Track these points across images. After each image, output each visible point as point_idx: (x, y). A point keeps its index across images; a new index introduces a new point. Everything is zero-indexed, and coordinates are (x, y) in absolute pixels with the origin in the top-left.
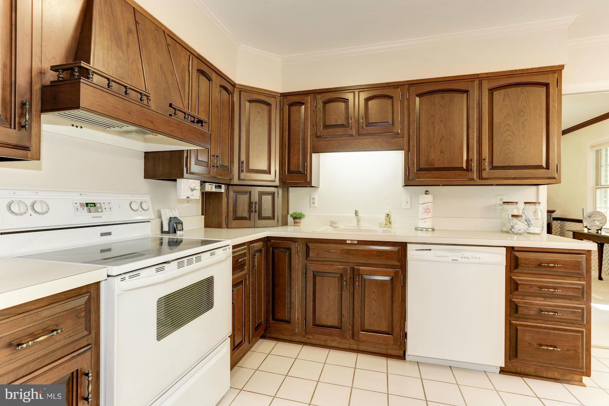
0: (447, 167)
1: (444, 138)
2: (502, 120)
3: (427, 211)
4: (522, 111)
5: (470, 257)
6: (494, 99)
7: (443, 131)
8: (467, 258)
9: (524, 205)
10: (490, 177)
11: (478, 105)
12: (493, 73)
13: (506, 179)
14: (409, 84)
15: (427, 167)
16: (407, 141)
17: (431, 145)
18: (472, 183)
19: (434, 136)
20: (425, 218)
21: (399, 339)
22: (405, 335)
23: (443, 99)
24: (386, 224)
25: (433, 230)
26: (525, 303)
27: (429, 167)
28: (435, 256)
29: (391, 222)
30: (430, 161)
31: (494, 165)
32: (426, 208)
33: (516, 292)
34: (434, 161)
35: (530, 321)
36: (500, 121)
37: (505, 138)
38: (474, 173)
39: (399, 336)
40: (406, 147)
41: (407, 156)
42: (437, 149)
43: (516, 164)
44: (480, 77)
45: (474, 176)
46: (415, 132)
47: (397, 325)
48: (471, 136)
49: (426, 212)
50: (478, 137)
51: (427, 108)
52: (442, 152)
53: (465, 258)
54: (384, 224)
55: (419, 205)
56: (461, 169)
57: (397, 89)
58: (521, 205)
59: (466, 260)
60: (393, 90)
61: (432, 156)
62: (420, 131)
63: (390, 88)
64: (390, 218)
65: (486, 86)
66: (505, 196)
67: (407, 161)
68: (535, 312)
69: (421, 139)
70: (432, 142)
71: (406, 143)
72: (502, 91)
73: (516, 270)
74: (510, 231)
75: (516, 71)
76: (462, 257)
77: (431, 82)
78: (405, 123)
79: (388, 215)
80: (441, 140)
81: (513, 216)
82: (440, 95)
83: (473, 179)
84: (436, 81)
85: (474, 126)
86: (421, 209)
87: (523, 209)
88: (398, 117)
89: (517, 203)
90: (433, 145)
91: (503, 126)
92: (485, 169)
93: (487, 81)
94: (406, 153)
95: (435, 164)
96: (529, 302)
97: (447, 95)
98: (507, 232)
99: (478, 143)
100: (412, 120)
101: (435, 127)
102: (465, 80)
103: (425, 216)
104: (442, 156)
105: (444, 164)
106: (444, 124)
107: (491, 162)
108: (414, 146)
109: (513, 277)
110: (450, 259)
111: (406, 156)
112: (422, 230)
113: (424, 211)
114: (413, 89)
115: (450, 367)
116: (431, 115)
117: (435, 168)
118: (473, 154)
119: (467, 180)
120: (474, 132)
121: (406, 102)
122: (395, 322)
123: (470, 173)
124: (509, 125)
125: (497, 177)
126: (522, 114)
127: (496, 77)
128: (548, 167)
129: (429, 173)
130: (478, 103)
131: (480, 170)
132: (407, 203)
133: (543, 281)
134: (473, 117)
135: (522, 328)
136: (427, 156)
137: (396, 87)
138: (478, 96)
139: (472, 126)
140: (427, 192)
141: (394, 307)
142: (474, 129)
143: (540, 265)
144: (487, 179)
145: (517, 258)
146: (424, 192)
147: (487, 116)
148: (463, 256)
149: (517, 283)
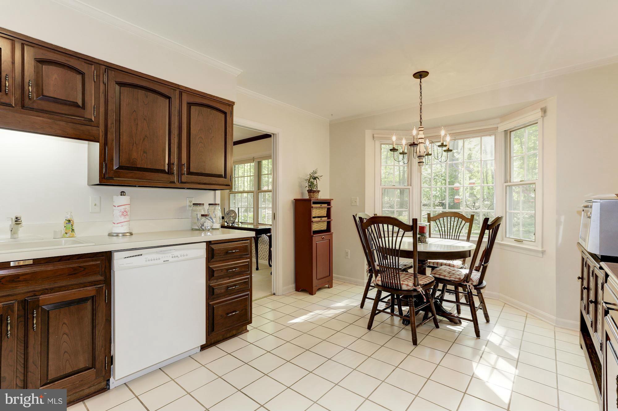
0: (150, 168)
1: (147, 138)
2: (197, 133)
3: (125, 214)
4: (211, 129)
5: (179, 256)
6: (192, 112)
7: (146, 130)
8: (177, 256)
9: (208, 206)
10: (187, 181)
11: (178, 114)
12: (191, 89)
13: (199, 184)
14: (107, 66)
15: (129, 166)
16: (104, 132)
17: (133, 143)
18: (172, 185)
19: (136, 133)
20: (122, 222)
21: (104, 366)
22: (111, 360)
23: (147, 97)
24: (66, 233)
25: (131, 234)
26: (218, 285)
27: (131, 166)
28: (146, 261)
29: (73, 230)
30: (132, 160)
31: (191, 170)
32: (123, 210)
33: (213, 278)
34: (137, 159)
35: (221, 298)
36: (195, 133)
37: (199, 149)
38: (175, 177)
39: (104, 365)
40: (102, 138)
41: (103, 150)
42: (140, 148)
43: (207, 172)
44: (180, 88)
45: (175, 180)
46: (113, 124)
47: (101, 352)
48: (172, 141)
49: (123, 215)
50: (178, 143)
51: (129, 101)
52: (144, 152)
53: (175, 257)
54: (63, 232)
55: (114, 207)
56: (163, 171)
57: (90, 66)
58: (206, 206)
59: (176, 259)
60: (86, 65)
61: (134, 155)
62: (121, 124)
63: (79, 60)
64: (72, 225)
65: (186, 99)
66: (193, 198)
67: (103, 156)
68: (224, 290)
69: (121, 134)
70: (134, 140)
71: (101, 134)
72: (198, 108)
73: (213, 260)
74: (201, 229)
75: (206, 94)
76: (172, 257)
77: (135, 75)
78: (101, 111)
79: (69, 221)
80: (144, 139)
81: (202, 215)
82: (143, 91)
83: (174, 182)
84: (138, 74)
85: (175, 133)
86: (117, 212)
87: (208, 210)
88: (92, 100)
89: (203, 204)
90: (135, 143)
91: (198, 138)
92: (184, 174)
93: (186, 94)
94: (101, 146)
95: (138, 164)
96: (221, 284)
97: (152, 96)
98: (199, 230)
99: (178, 149)
100: (110, 109)
101: (137, 124)
102: (167, 86)
103: (122, 219)
104: (144, 156)
105: (147, 165)
106: (147, 123)
107: (189, 168)
108: (114, 140)
109: (211, 266)
110: (161, 261)
111: (101, 149)
112: (117, 236)
113: (121, 214)
114: (112, 74)
115: (160, 369)
116: (133, 110)
117: (137, 168)
118: (174, 158)
119: (169, 182)
120: (175, 137)
121: (102, 87)
122: (98, 350)
123: (171, 177)
124: (202, 138)
125: (193, 181)
126: (210, 131)
127: (192, 94)
128: (225, 177)
129: (131, 172)
130: (178, 111)
131: (180, 174)
132: (95, 205)
133: (228, 264)
134: (175, 123)
135: (217, 306)
136: (129, 154)
137: (90, 62)
138: (178, 105)
139: (174, 132)
140: (123, 193)
141: (97, 332)
142: (175, 135)
143: (227, 253)
144: (185, 183)
145: (213, 250)
146: (119, 194)
147: (186, 126)
148: (174, 256)
149: (213, 270)
